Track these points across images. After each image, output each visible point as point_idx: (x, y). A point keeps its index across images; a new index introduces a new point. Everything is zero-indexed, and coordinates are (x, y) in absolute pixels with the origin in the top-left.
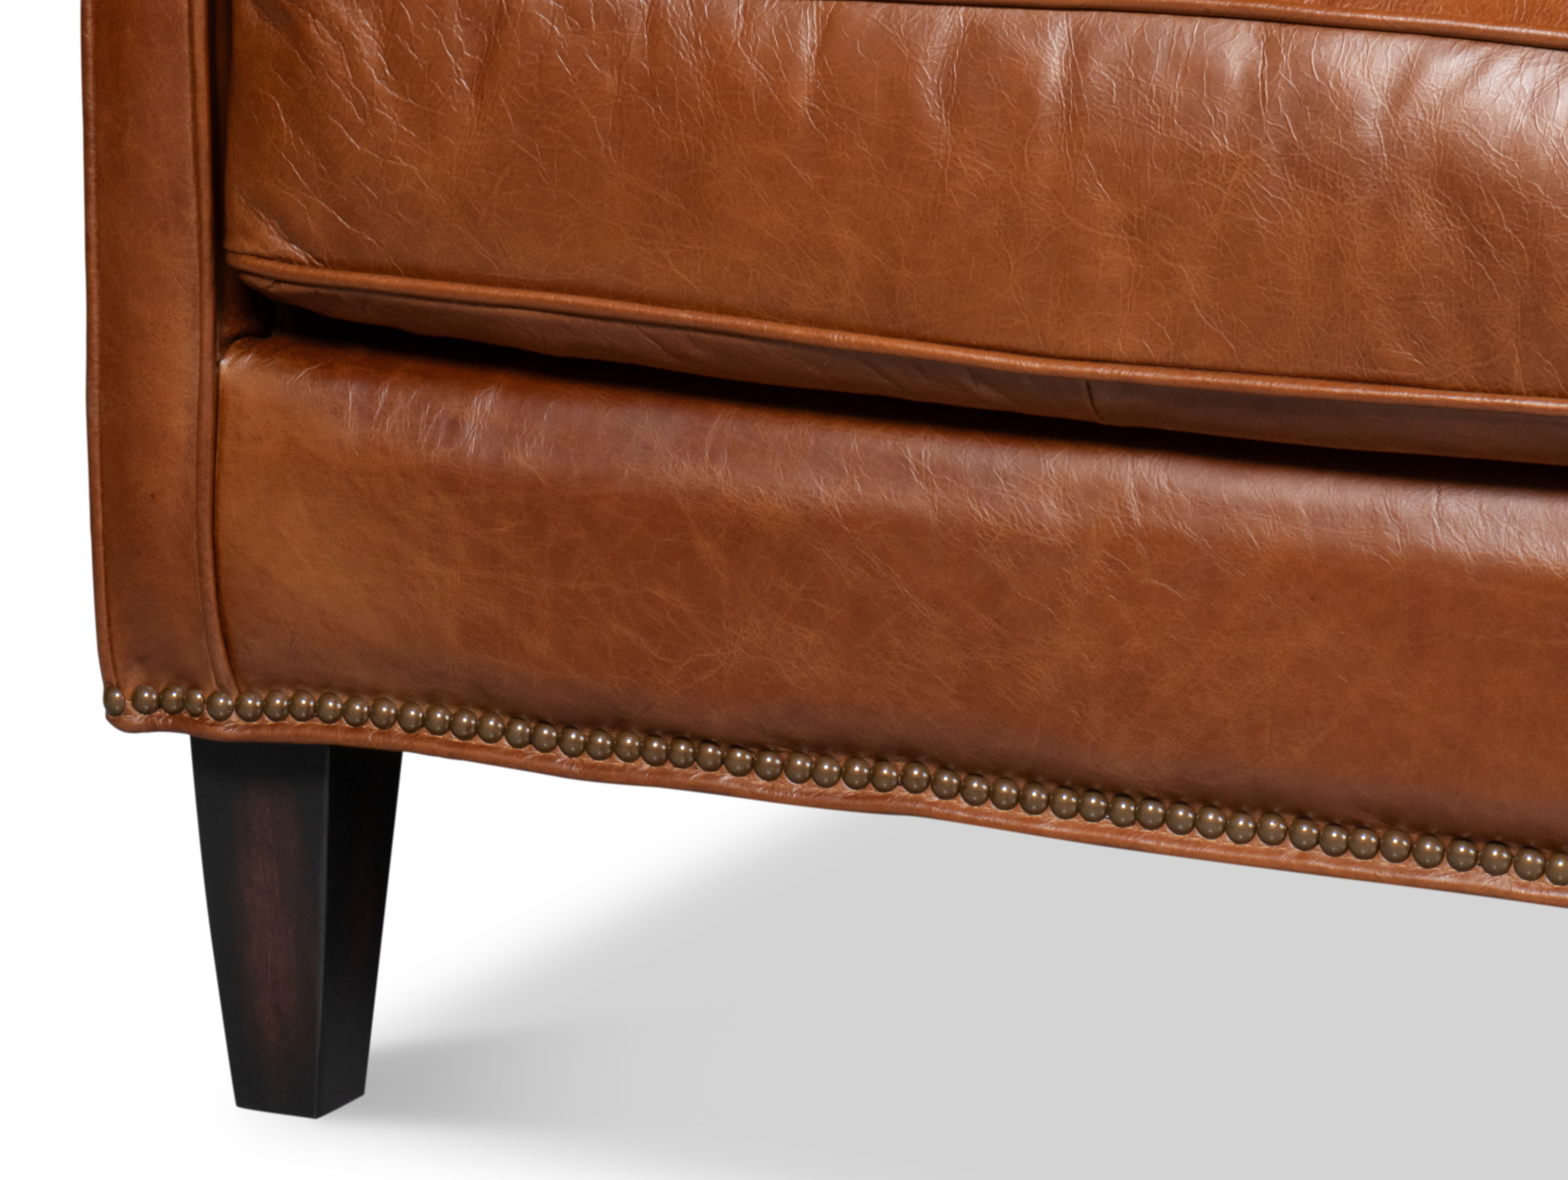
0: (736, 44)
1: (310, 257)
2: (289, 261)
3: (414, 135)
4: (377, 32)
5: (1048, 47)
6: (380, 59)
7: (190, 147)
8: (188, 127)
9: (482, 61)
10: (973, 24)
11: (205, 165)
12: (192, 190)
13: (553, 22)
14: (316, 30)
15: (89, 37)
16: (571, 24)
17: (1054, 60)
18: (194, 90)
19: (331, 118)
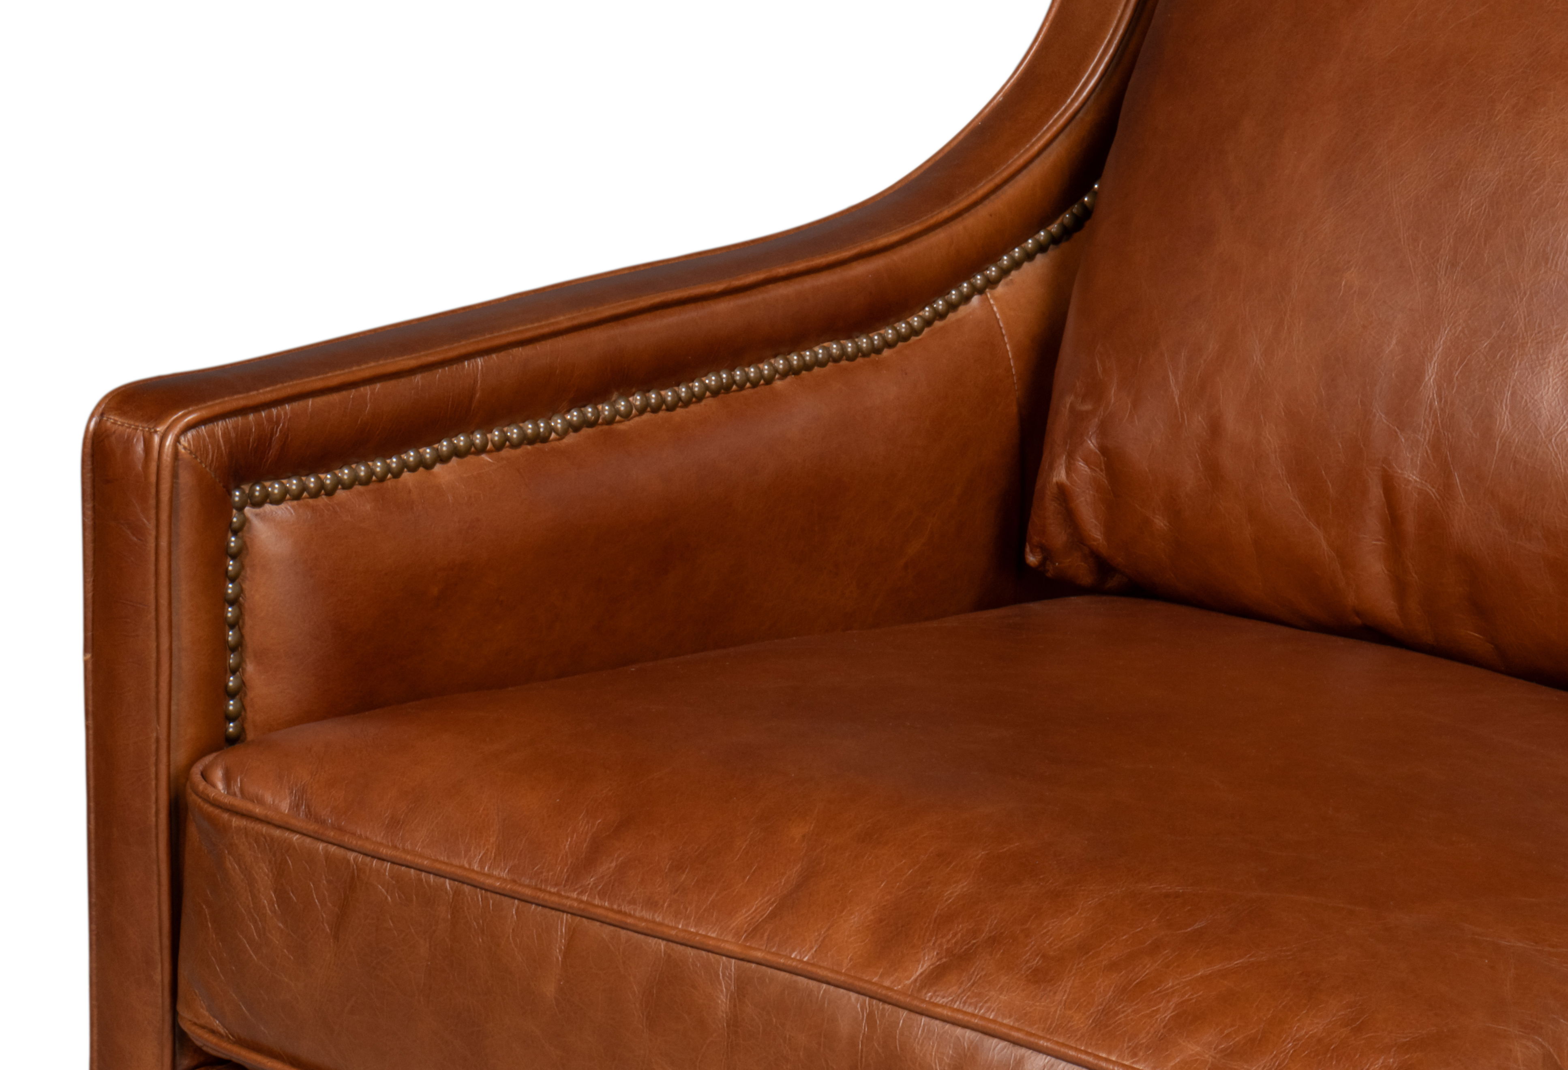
0: (508, 937)
1: (227, 1032)
2: (213, 1032)
3: (292, 958)
4: (271, 875)
5: (719, 986)
6: (271, 896)
7: (156, 925)
8: (155, 911)
9: (339, 913)
10: (669, 956)
11: (166, 942)
12: (158, 958)
13: (387, 892)
14: (230, 863)
15: (92, 827)
16: (400, 897)
17: (722, 997)
18: (159, 883)
19: (238, 933)
